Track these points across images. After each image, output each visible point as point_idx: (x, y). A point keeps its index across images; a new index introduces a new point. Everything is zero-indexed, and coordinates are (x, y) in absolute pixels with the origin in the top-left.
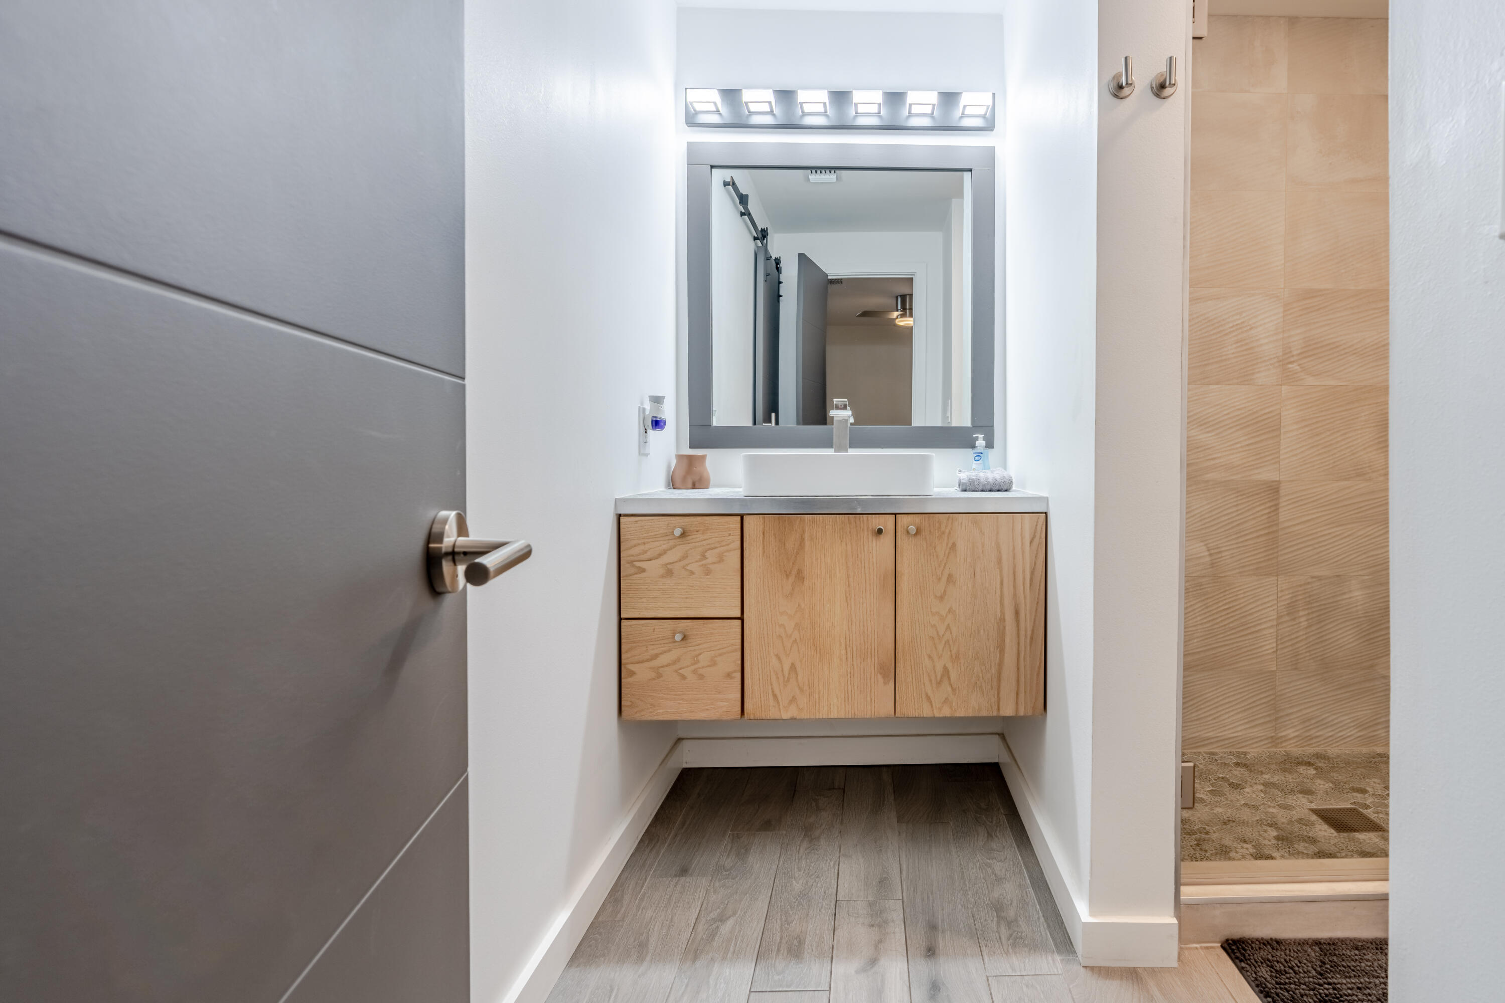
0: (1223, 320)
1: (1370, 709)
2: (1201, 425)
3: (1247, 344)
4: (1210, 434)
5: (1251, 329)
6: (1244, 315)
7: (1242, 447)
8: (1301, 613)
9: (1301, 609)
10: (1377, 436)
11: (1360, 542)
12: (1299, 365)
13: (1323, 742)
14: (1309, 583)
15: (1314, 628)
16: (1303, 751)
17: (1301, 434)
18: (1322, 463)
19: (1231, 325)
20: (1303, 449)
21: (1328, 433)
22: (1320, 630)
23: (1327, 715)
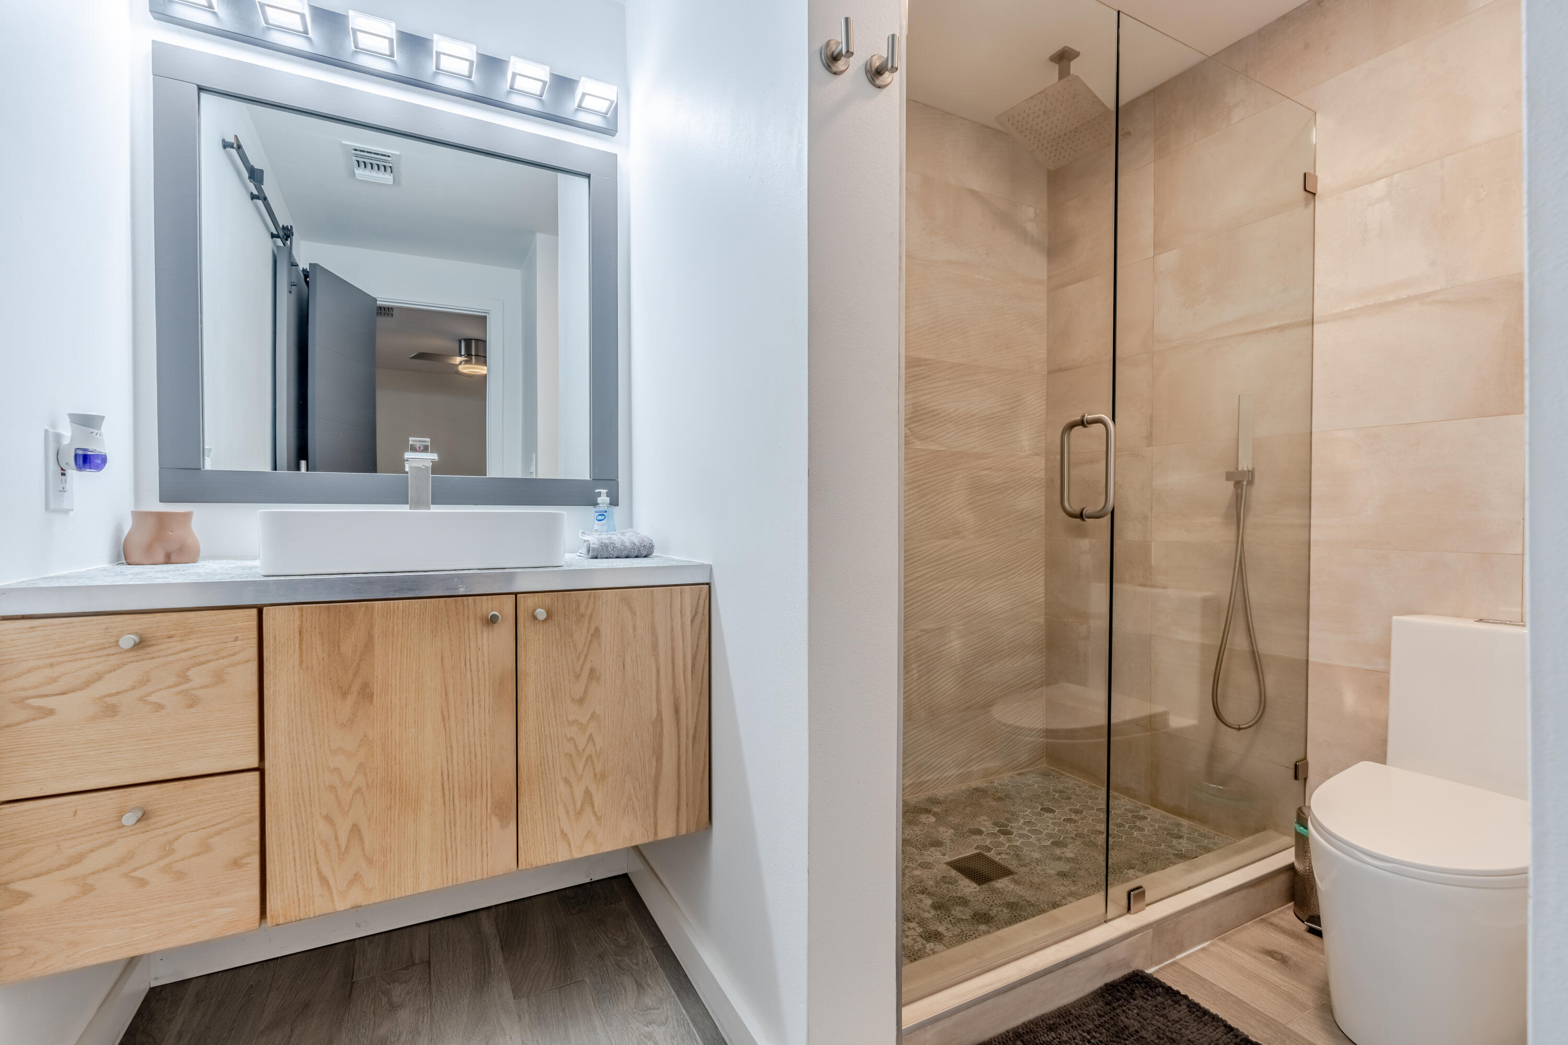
1: (966, 748)
8: (914, 666)
9: (913, 661)
10: (968, 498)
11: (957, 595)
12: (909, 429)
13: (931, 786)
14: (918, 637)
15: (923, 679)
16: (917, 797)
17: (911, 495)
18: (928, 522)
20: (913, 509)
21: (933, 494)
22: (928, 680)
23: (934, 759)
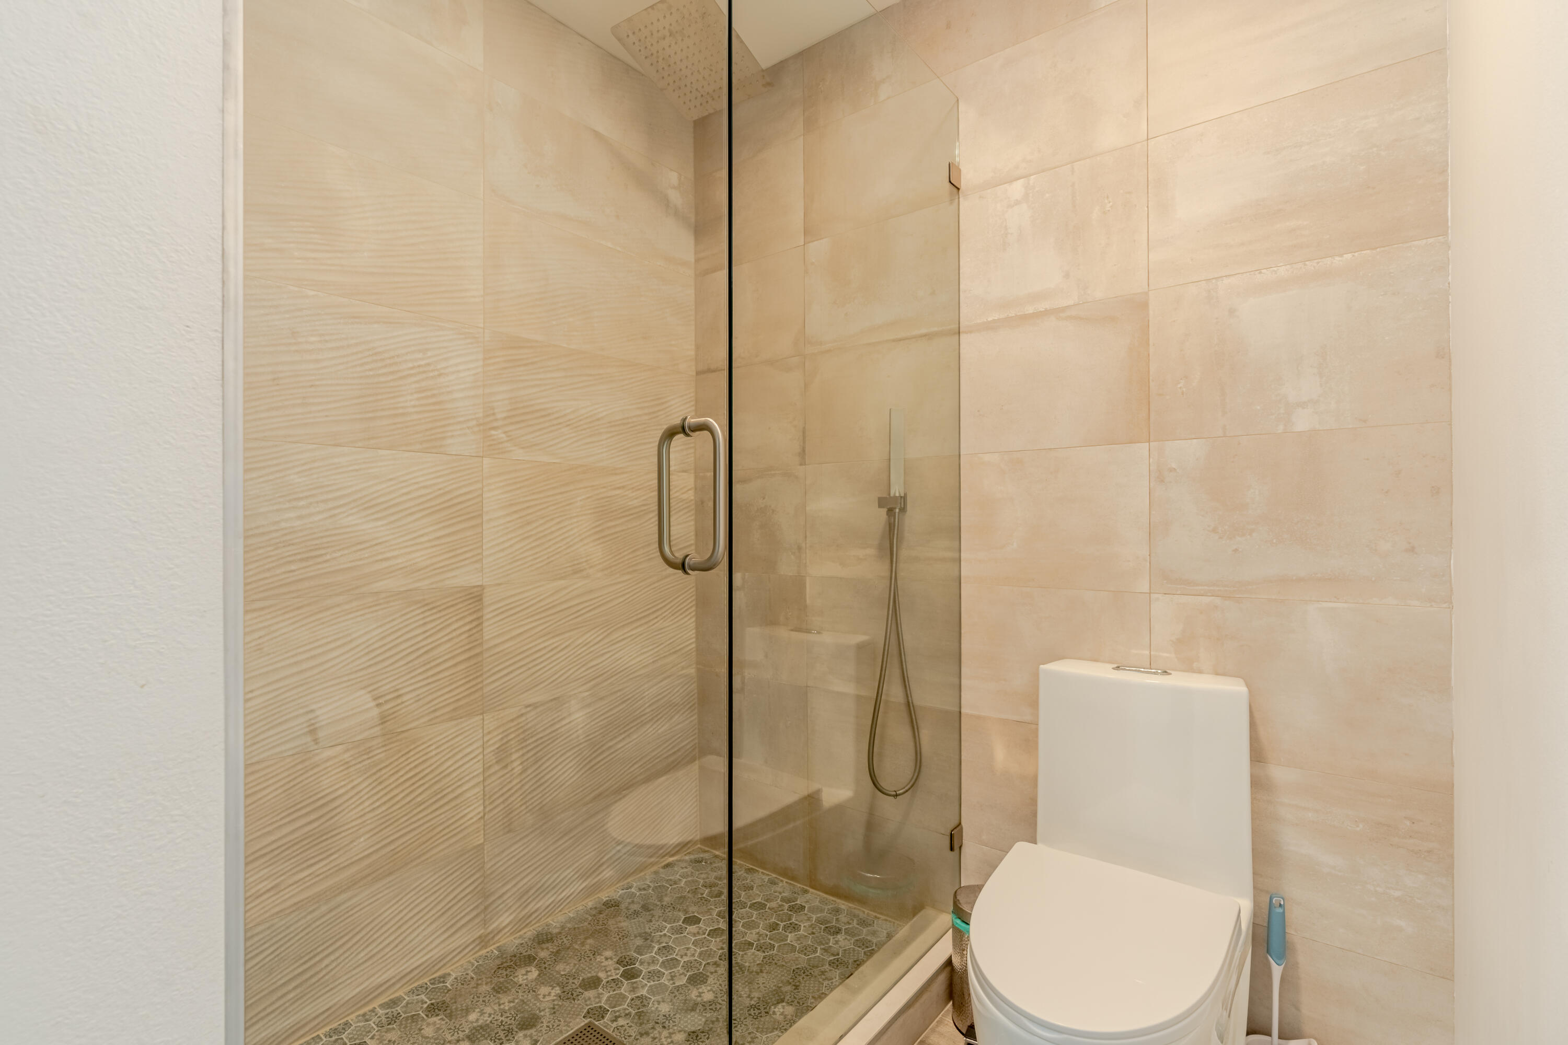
0: (398, 356)
2: (365, 509)
3: (433, 396)
4: (380, 523)
5: (440, 375)
6: (429, 354)
7: (429, 541)
8: (514, 757)
9: (513, 750)
10: (594, 525)
11: (579, 652)
12: (505, 432)
13: (543, 914)
14: (522, 715)
15: (529, 771)
16: (520, 937)
17: (509, 522)
18: (535, 559)
19: (410, 365)
20: (512, 542)
21: (541, 522)
22: (537, 772)
23: (547, 877)
